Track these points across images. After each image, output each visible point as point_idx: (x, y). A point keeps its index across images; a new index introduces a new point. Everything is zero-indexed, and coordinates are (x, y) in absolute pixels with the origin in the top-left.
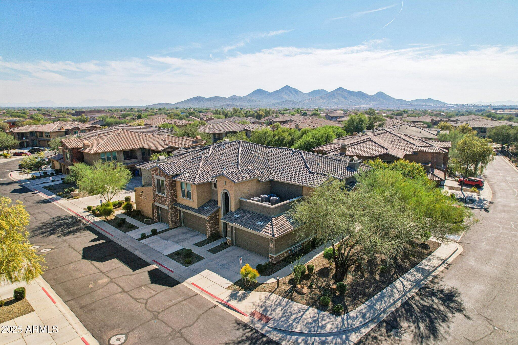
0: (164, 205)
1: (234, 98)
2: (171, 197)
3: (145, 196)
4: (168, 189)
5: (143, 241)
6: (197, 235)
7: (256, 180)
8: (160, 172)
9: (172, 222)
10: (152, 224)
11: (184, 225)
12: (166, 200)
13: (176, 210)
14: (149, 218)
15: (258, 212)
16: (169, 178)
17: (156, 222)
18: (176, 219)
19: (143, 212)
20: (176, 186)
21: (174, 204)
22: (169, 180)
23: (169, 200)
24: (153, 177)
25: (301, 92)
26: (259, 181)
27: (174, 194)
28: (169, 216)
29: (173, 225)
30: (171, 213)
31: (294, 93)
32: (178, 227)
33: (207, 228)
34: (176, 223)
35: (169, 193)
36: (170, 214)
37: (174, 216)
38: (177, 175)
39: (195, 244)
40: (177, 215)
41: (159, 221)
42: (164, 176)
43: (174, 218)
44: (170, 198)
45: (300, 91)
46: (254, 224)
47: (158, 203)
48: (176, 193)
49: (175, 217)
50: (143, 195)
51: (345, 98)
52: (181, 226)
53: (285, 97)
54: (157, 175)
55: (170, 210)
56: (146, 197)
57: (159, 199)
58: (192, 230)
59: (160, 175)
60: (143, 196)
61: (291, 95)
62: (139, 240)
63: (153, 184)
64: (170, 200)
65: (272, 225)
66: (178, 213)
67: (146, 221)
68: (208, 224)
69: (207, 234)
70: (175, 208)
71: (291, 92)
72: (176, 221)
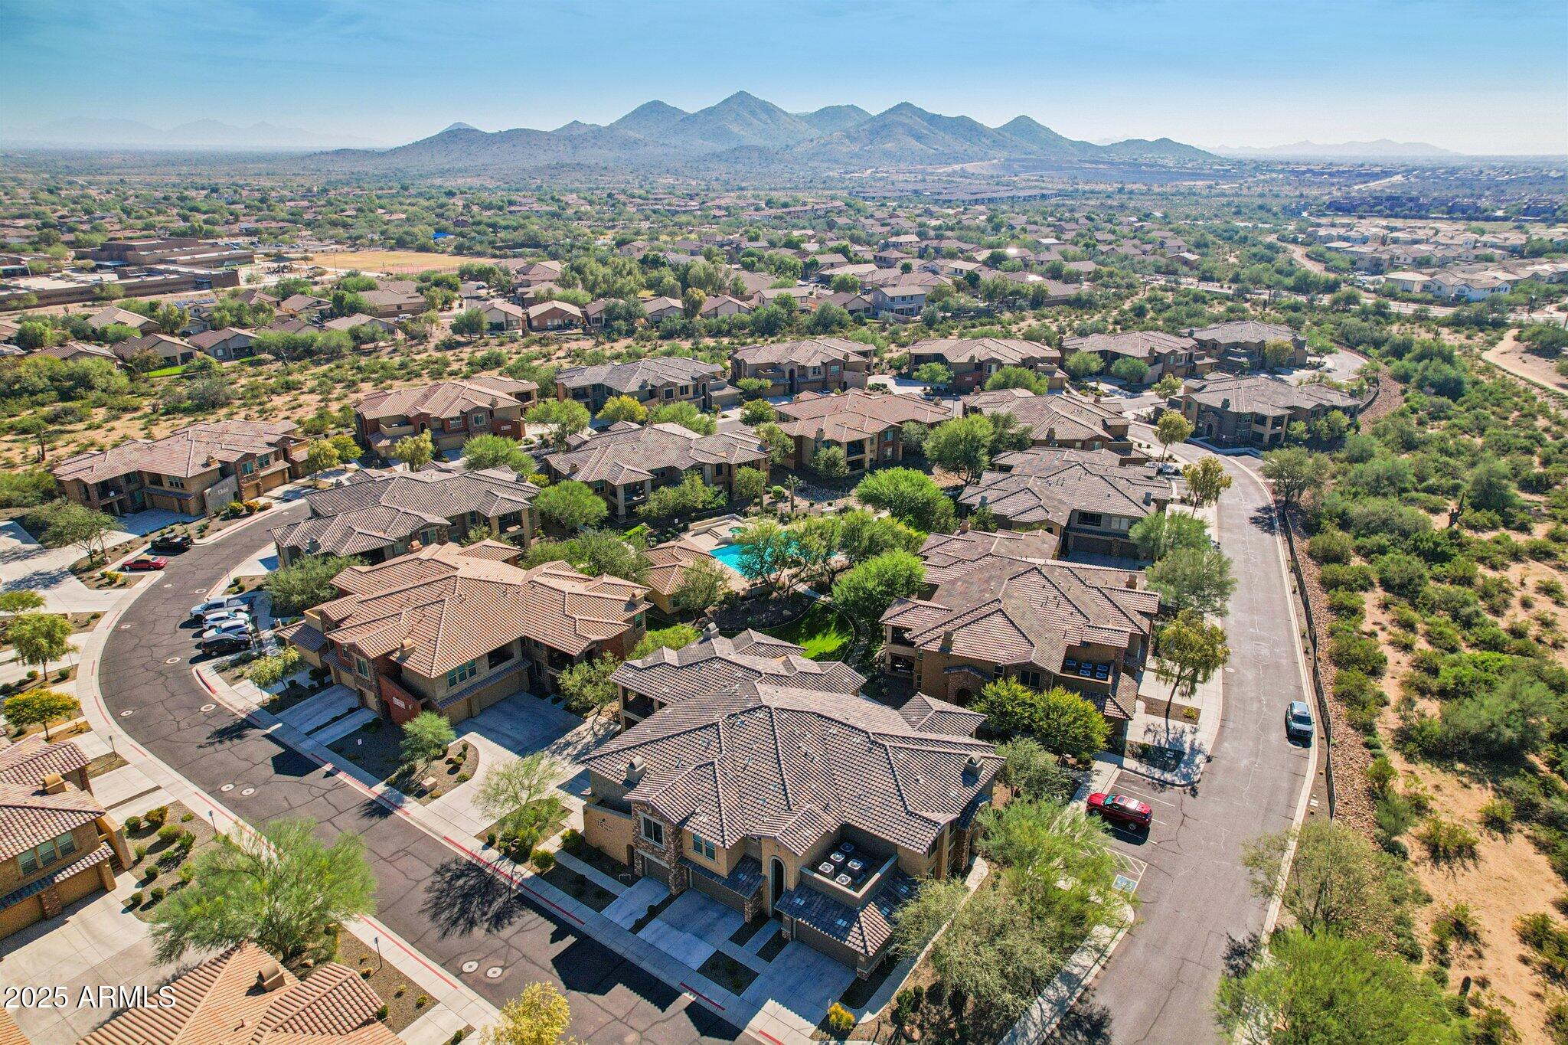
0: (662, 859)
2: (674, 851)
6: (725, 914)
11: (694, 886)
12: (664, 854)
16: (672, 825)
17: (640, 878)
18: (682, 880)
21: (681, 861)
23: (671, 854)
25: (786, 113)
27: (681, 846)
30: (676, 876)
31: (764, 116)
32: (685, 891)
35: (671, 844)
36: (673, 876)
41: (644, 875)
42: (661, 820)
46: (833, 924)
49: (680, 878)
51: (919, 138)
52: (688, 888)
53: (736, 130)
54: (644, 811)
55: (673, 870)
56: (612, 830)
57: (647, 846)
59: (651, 815)
60: (605, 826)
61: (755, 121)
64: (673, 854)
65: (860, 928)
69: (746, 917)
70: (683, 867)
71: (753, 113)
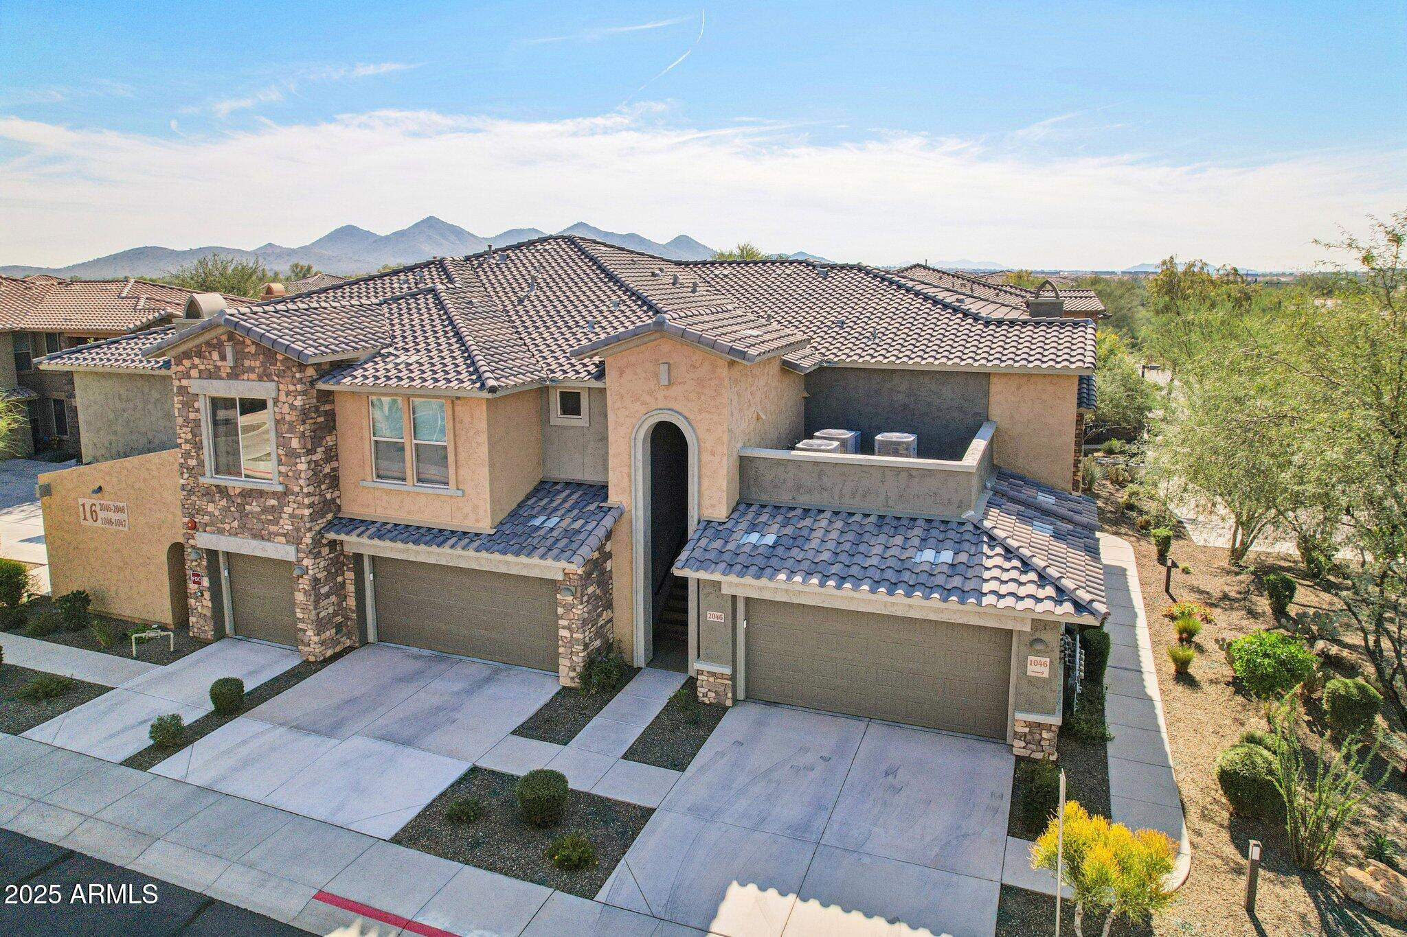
0: (268, 538)
1: (269, 251)
2: (311, 489)
3: (119, 510)
4: (295, 444)
5: (171, 767)
6: (488, 680)
7: (775, 367)
8: (239, 356)
9: (320, 626)
10: (178, 654)
11: (381, 638)
12: (276, 511)
13: (340, 560)
14: (146, 626)
15: (875, 505)
16: (301, 381)
17: (204, 643)
18: (340, 610)
19: (102, 599)
20: (334, 428)
21: (330, 526)
22: (304, 393)
23: (301, 505)
24: (183, 390)
26: (788, 368)
27: (327, 470)
28: (299, 597)
29: (323, 643)
30: (316, 581)
31: (453, 238)
32: (351, 649)
33: (564, 633)
34: (339, 628)
35: (302, 467)
36: (305, 584)
37: (327, 596)
38: (342, 367)
39: (521, 731)
40: (343, 584)
41: (220, 635)
42: (265, 376)
43: (328, 607)
44: (308, 495)
45: (469, 233)
47: (221, 532)
48: (334, 464)
49: (333, 598)
50: (107, 509)
52: (364, 642)
53: (427, 249)
54: (213, 375)
55: (307, 562)
56: (122, 516)
57: (226, 510)
58: (440, 659)
59: (234, 375)
60: (101, 514)
61: (445, 243)
62: (141, 761)
63: (184, 434)
64: (310, 506)
66: (350, 575)
67: (140, 641)
68: (571, 607)
69: (564, 663)
70: (333, 544)
71: (443, 236)
72: (339, 619)
